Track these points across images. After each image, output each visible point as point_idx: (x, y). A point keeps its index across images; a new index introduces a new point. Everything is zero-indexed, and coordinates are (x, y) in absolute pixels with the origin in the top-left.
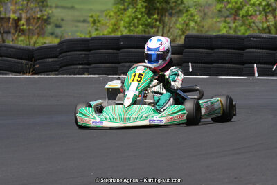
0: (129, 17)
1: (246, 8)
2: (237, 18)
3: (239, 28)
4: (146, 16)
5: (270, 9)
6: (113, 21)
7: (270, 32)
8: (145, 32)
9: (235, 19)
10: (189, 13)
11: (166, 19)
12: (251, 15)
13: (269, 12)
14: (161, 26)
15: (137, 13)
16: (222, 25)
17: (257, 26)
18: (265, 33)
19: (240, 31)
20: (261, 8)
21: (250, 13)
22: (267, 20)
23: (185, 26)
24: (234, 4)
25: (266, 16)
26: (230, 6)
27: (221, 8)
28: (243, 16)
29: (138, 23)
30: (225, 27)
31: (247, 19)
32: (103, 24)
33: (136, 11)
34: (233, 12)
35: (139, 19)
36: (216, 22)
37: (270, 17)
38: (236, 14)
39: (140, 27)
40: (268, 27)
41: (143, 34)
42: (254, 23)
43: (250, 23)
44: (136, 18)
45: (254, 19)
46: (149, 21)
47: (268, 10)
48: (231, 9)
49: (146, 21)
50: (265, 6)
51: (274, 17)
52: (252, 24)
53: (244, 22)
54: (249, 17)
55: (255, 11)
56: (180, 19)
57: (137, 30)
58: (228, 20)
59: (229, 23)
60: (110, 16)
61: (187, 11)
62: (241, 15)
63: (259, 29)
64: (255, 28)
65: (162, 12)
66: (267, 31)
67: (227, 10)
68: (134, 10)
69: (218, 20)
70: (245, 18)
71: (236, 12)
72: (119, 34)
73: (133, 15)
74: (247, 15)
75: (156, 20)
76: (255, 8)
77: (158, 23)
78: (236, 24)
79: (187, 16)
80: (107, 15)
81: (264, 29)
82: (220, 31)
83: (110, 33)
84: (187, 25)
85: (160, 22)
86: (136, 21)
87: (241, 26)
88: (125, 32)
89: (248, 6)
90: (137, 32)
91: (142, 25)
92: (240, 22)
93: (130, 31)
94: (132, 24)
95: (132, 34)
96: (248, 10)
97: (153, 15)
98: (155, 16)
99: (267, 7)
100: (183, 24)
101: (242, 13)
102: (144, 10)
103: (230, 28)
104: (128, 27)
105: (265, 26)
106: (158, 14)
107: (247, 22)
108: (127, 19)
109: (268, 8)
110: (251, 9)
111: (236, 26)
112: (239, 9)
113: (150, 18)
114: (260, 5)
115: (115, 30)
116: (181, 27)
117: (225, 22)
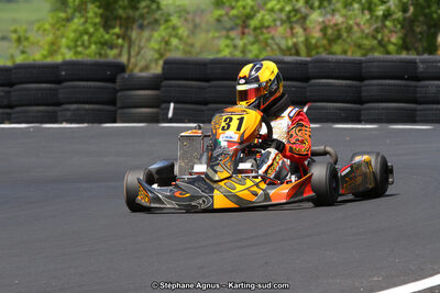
0: (75, 31)
1: (259, 16)
2: (246, 31)
3: (250, 47)
4: (102, 30)
5: (298, 16)
6: (50, 38)
7: (298, 54)
8: (100, 55)
9: (243, 33)
10: (170, 24)
11: (134, 34)
12: (268, 27)
13: (296, 22)
14: (126, 45)
15: (88, 25)
16: (223, 43)
17: (277, 44)
18: (291, 55)
19: (250, 51)
20: (283, 16)
21: (266, 24)
22: (293, 35)
23: (163, 44)
24: (241, 9)
25: (292, 28)
26: (234, 12)
27: (221, 16)
28: (255, 29)
29: (89, 40)
30: (227, 46)
31: (262, 33)
32: (33, 44)
33: (86, 22)
34: (239, 22)
35: (91, 35)
36: (214, 38)
37: (298, 30)
38: (245, 26)
39: (93, 47)
40: (295, 45)
41: (97, 59)
42: (273, 38)
43: (267, 39)
44: (86, 32)
45: (273, 32)
46: (107, 37)
47: (294, 19)
48: (236, 17)
49: (103, 36)
50: (290, 12)
51: (305, 29)
52: (270, 41)
53: (256, 37)
54: (265, 31)
55: (274, 20)
56: (156, 35)
57: (87, 52)
58: (233, 34)
59: (233, 39)
60: (45, 30)
61: (167, 21)
62: (252, 27)
63: (280, 49)
64: (275, 47)
65: (127, 23)
66: (294, 51)
67: (231, 19)
68: (82, 20)
69: (217, 35)
70: (258, 31)
71: (244, 22)
72: (58, 59)
73: (81, 28)
74: (262, 27)
75: (118, 36)
76: (275, 16)
77: (120, 41)
78: (245, 41)
79: (166, 29)
80: (38, 29)
81: (289, 49)
82: (219, 51)
83: (45, 57)
84: (167, 43)
85: (124, 39)
86: (86, 37)
87: (253, 43)
88: (69, 56)
89: (262, 12)
90: (88, 56)
91: (96, 43)
92: (251, 39)
93: (77, 53)
94: (79, 43)
95: (80, 58)
96: (262, 20)
97: (114, 28)
98: (117, 30)
99: (292, 14)
100: (161, 41)
101: (254, 23)
102: (98, 20)
103: (235, 47)
104: (73, 47)
105: (290, 43)
106: (121, 27)
107: (261, 38)
108: (72, 35)
109: (295, 15)
110: (267, 17)
111: (245, 45)
112: (249, 17)
113: (108, 33)
114: (281, 10)
115: (52, 53)
116: (156, 46)
117: (228, 37)
